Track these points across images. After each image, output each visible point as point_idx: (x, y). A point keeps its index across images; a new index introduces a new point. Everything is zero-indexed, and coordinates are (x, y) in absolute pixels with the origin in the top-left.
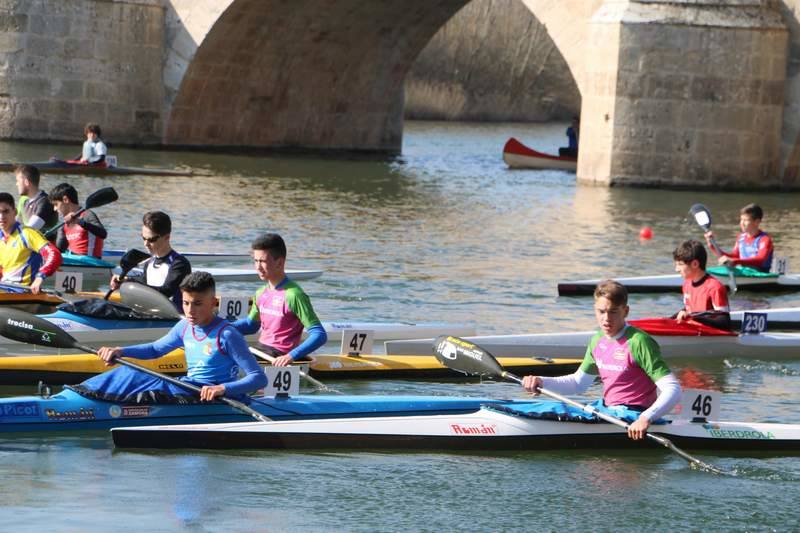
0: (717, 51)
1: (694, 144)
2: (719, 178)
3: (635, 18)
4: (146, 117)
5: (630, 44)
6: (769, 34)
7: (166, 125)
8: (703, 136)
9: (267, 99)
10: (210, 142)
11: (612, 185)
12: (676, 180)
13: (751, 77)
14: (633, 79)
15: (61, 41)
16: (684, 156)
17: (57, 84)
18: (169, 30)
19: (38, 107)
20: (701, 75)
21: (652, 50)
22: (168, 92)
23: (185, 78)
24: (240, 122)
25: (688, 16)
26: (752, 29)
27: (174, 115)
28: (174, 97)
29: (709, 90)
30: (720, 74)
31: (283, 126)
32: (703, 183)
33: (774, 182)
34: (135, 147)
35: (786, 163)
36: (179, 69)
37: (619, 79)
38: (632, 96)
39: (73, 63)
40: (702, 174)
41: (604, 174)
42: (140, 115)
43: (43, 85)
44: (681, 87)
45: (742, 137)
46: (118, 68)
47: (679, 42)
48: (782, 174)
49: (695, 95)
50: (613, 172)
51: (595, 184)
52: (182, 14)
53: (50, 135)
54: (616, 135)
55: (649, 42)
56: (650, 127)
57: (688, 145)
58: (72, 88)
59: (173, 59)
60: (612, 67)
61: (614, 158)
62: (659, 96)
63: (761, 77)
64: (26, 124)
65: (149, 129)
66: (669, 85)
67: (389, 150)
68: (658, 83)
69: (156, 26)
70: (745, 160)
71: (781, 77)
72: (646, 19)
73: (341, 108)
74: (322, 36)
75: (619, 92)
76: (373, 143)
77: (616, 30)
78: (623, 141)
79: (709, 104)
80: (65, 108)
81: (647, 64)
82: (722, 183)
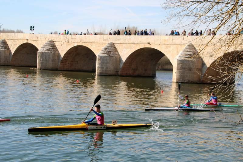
0: (191, 64)
1: (188, 77)
2: (192, 81)
3: (180, 59)
4: (117, 72)
5: (178, 63)
6: (199, 62)
7: (120, 73)
8: (189, 76)
9: (135, 69)
10: (126, 75)
11: (176, 82)
12: (185, 82)
13: (196, 67)
14: (179, 67)
15: (106, 62)
16: (186, 78)
17: (105, 68)
18: (120, 60)
19: (103, 71)
20: (189, 67)
21: (182, 63)
22: (120, 68)
23: (122, 67)
24: (131, 72)
25: (187, 59)
26: (196, 61)
27: (121, 71)
28: (121, 69)
29: (190, 69)
30: (192, 67)
31: (137, 73)
32: (189, 82)
33: (200, 82)
34: (115, 76)
35: (202, 80)
36: (122, 65)
37: (177, 67)
38: (179, 70)
39: (107, 65)
40: (189, 81)
41: (175, 81)
42: (116, 72)
43: (103, 68)
44: (186, 69)
45: (195, 76)
46: (113, 65)
47: (186, 62)
48: (201, 81)
49: (188, 70)
50: (176, 80)
51: (174, 82)
52: (122, 58)
53: (104, 74)
54: (177, 75)
55: (181, 63)
56: (182, 74)
57: (187, 77)
58: (107, 68)
59: (121, 64)
60: (176, 66)
61: (176, 78)
62: (183, 70)
63: (198, 68)
64: (100, 73)
65: (117, 73)
66: (184, 68)
67: (154, 76)
68: (183, 68)
69: (119, 59)
70: (195, 79)
71: (201, 68)
72: (181, 59)
73: (146, 70)
74: (142, 61)
75: (177, 69)
76: (151, 75)
77: (177, 60)
78: (178, 76)
79: (190, 71)
80: (106, 71)
81: (181, 65)
82: (192, 82)
